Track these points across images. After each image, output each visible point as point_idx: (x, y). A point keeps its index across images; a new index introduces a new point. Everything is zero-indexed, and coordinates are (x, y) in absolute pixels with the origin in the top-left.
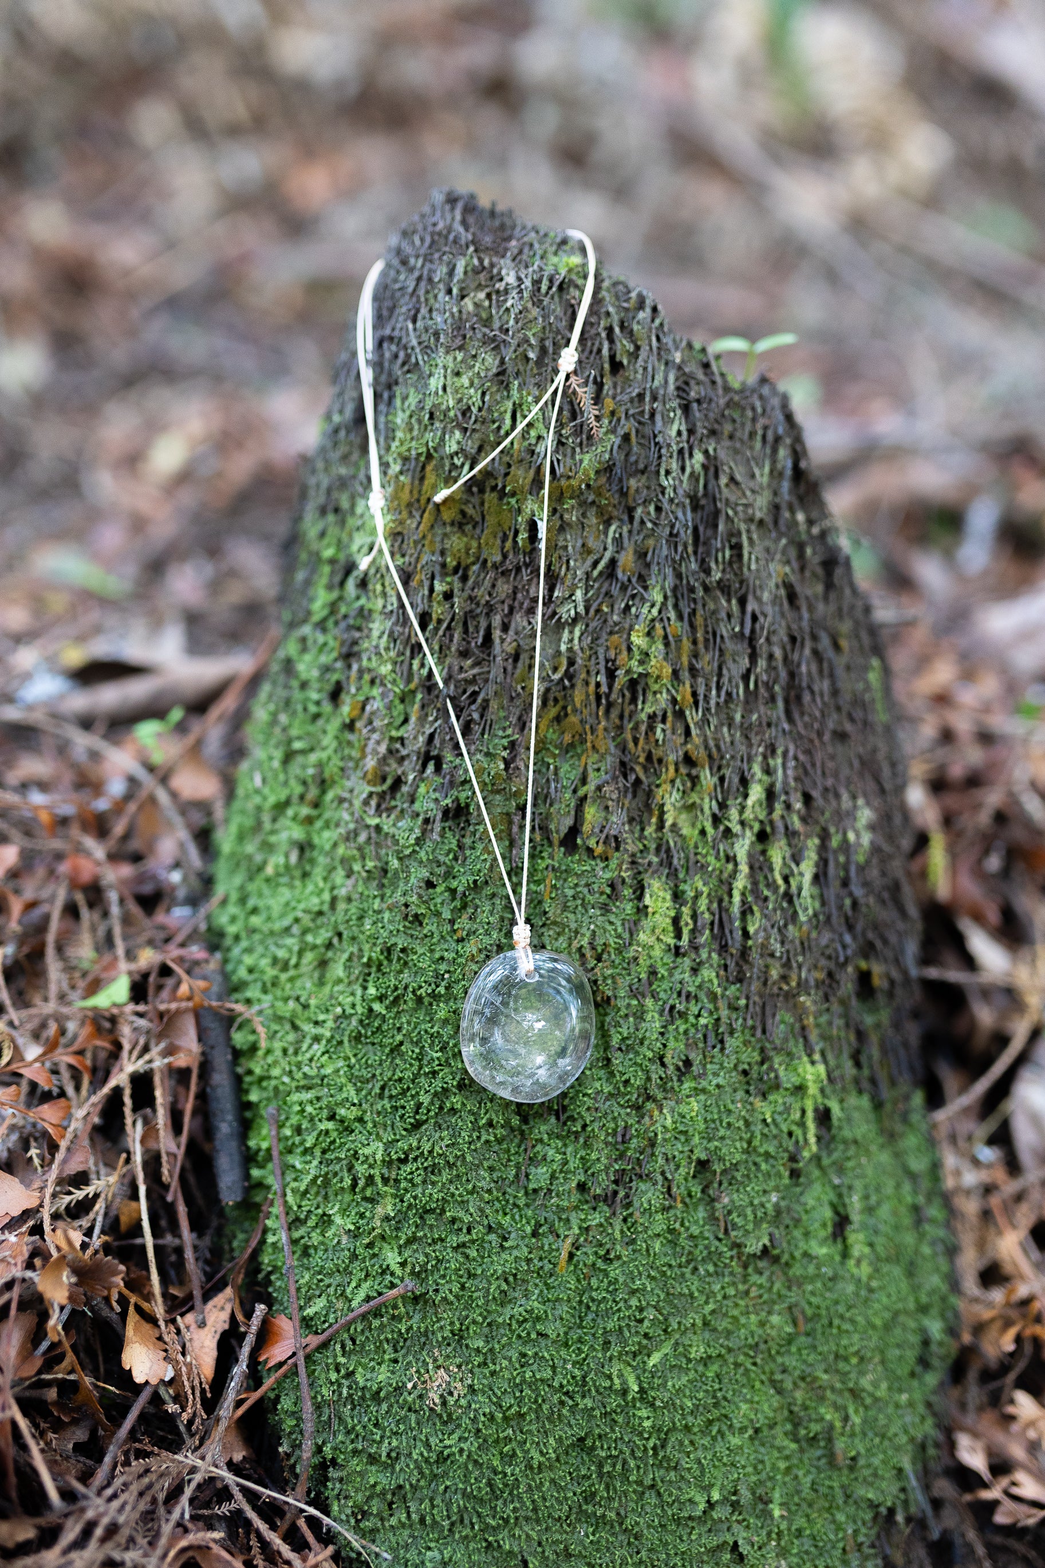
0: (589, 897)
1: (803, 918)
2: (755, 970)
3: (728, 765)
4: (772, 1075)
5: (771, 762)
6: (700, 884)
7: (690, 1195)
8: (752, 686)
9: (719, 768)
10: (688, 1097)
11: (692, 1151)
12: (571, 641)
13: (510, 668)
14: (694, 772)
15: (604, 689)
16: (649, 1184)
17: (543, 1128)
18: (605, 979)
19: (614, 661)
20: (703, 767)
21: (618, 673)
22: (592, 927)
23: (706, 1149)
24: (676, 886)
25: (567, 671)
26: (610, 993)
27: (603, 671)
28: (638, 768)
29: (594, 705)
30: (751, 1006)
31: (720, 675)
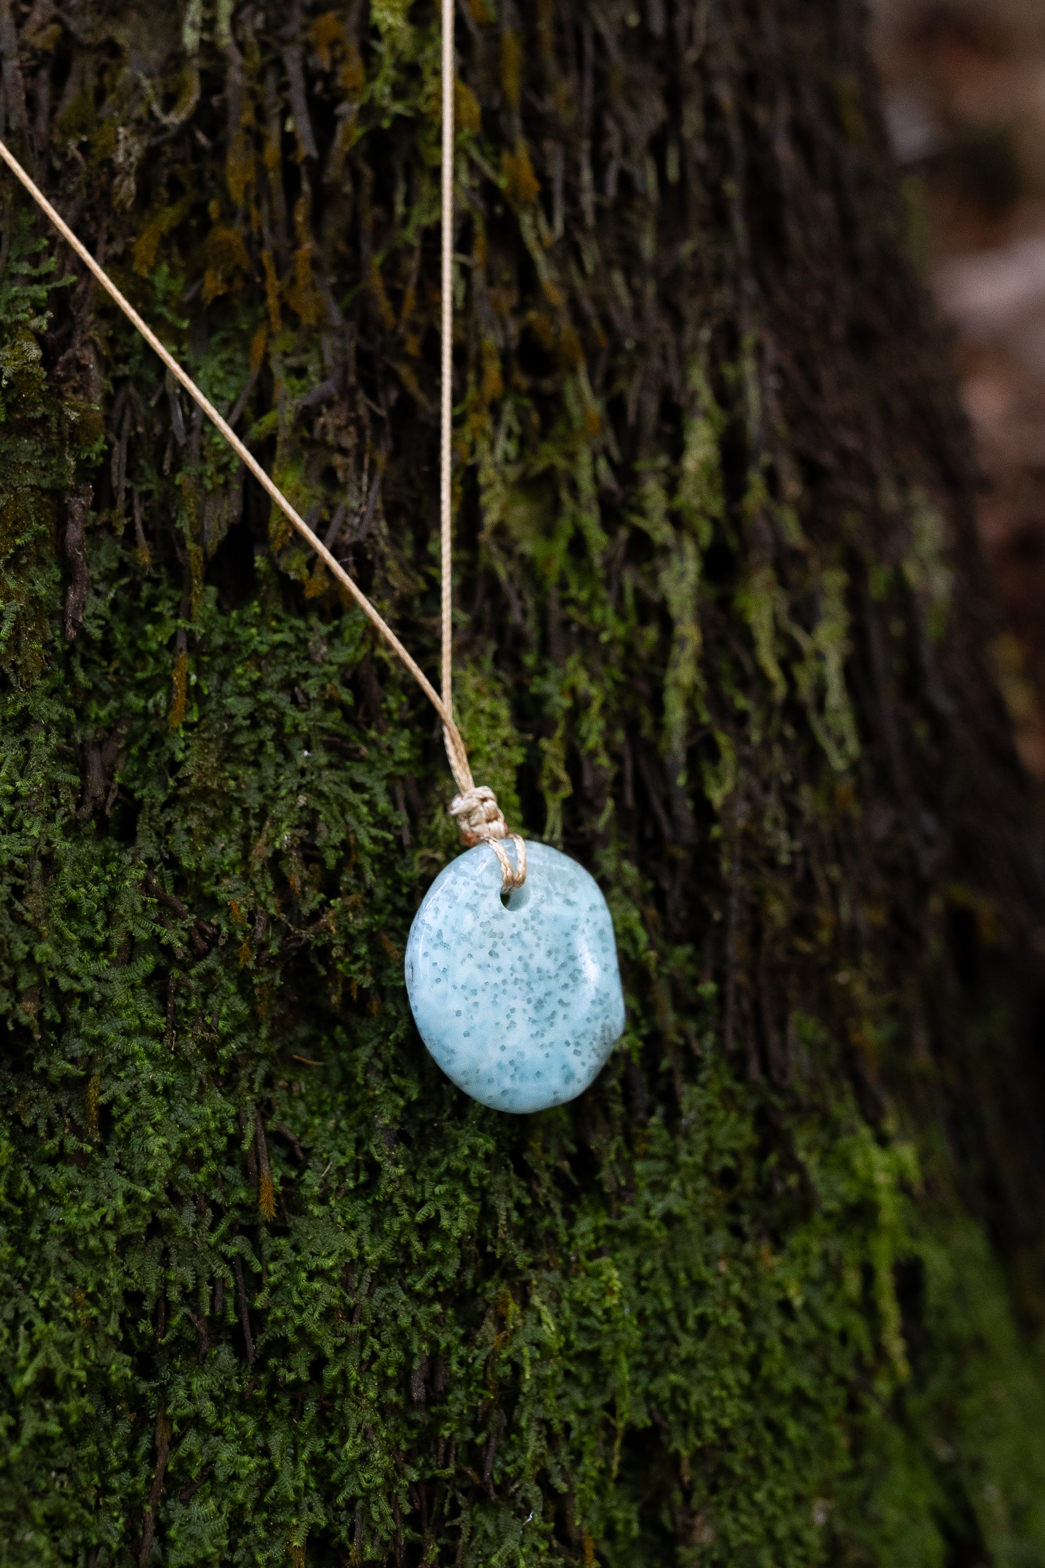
0: (293, 714)
1: (838, 763)
2: (734, 902)
3: (631, 369)
4: (793, 1180)
5: (729, 371)
6: (582, 680)
7: (610, 1534)
8: (673, 172)
9: (610, 378)
10: (594, 1254)
11: (611, 1407)
12: (209, 25)
13: (44, 94)
14: (547, 385)
15: (307, 148)
16: (506, 1515)
17: (200, 1383)
18: (350, 942)
19: (328, 77)
20: (573, 370)
21: (343, 108)
22: (302, 800)
23: (649, 1397)
24: (521, 687)
25: (203, 105)
26: (367, 982)
27: (299, 103)
28: (405, 372)
29: (279, 200)
30: (731, 999)
31: (598, 134)
